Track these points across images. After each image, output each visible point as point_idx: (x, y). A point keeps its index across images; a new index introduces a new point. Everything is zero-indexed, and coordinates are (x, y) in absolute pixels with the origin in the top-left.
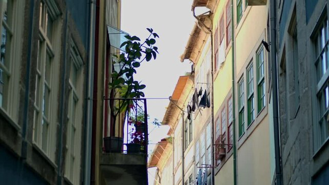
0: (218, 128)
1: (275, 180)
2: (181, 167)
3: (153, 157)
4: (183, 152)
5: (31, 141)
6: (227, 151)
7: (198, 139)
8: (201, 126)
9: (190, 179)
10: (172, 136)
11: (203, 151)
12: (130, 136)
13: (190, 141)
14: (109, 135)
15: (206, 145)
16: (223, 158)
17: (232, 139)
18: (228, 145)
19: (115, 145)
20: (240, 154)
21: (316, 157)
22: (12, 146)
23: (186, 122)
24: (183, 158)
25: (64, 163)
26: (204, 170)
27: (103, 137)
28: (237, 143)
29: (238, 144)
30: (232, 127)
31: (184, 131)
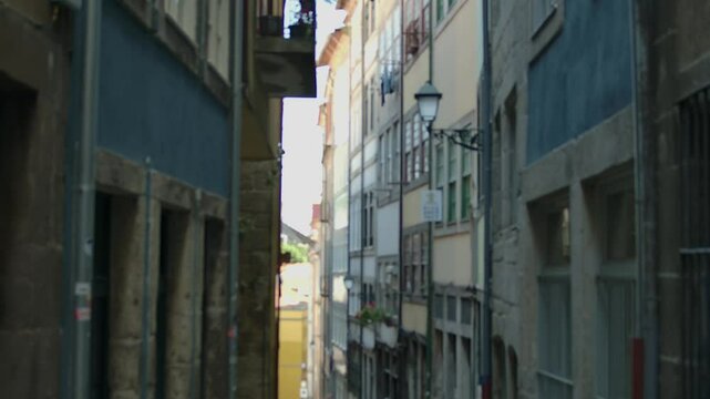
0: (409, 13)
1: (482, 75)
2: (360, 65)
3: (324, 54)
4: (363, 45)
5: (163, 10)
6: (420, 41)
7: (383, 28)
8: (387, 10)
9: (372, 80)
10: (349, 24)
11: (389, 43)
12: (292, 15)
13: (373, 30)
14: (265, 13)
15: (393, 35)
16: (415, 51)
17: (427, 26)
18: (423, 34)
19: (273, 26)
20: (437, 45)
21: (535, 37)
22: (139, 14)
23: (367, 5)
24: (363, 53)
25: (206, 44)
26: (390, 68)
27: (258, 15)
28: (433, 30)
29: (436, 31)
30: (427, 11)
31: (365, 18)
